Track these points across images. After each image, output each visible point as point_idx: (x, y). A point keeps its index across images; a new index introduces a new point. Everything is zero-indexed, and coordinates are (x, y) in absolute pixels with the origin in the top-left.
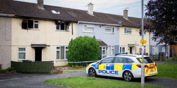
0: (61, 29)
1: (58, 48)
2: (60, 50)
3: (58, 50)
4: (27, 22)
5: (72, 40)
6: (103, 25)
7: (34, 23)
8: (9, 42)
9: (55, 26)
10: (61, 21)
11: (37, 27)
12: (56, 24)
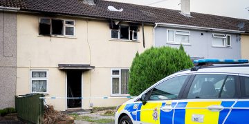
0: (121, 38)
1: (115, 72)
2: (119, 76)
3: (116, 76)
4: (50, 23)
5: (137, 55)
6: (207, 31)
7: (65, 26)
8: (12, 58)
9: (109, 31)
10: (121, 21)
11: (70, 32)
12: (111, 28)
